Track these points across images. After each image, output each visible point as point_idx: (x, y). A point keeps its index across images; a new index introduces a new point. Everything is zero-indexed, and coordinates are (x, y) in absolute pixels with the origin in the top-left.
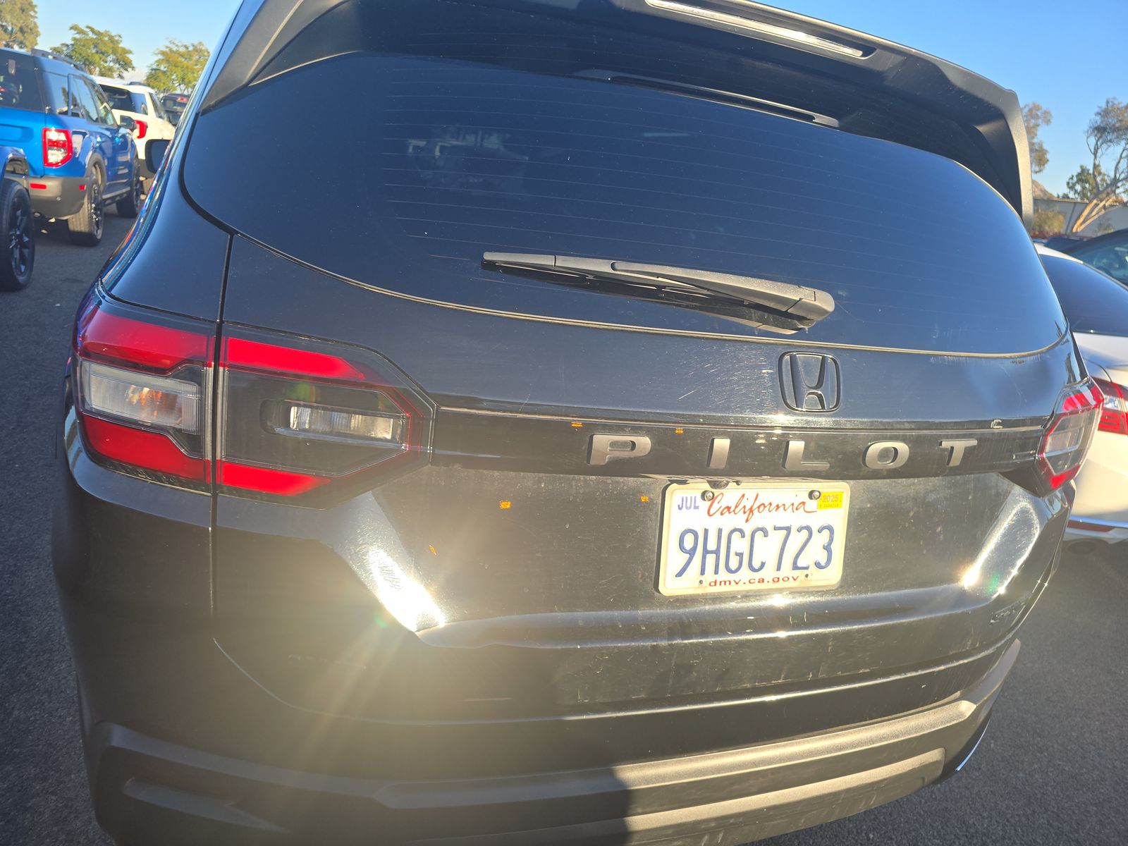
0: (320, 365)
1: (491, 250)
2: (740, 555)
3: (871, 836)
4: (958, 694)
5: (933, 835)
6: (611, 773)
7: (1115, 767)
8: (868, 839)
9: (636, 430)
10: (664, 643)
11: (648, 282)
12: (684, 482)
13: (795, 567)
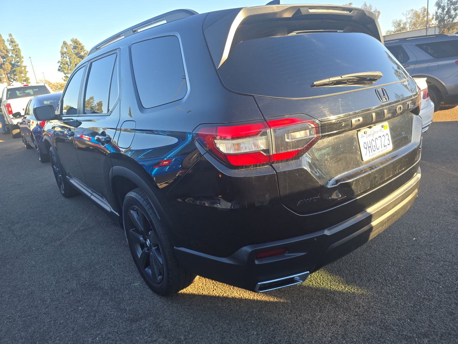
0: (293, 121)
1: (315, 81)
2: (374, 146)
3: (389, 235)
4: (416, 174)
5: (403, 229)
6: (366, 211)
7: (431, 198)
8: (389, 236)
9: (359, 116)
10: (370, 172)
11: (345, 80)
12: (375, 125)
13: (385, 146)
